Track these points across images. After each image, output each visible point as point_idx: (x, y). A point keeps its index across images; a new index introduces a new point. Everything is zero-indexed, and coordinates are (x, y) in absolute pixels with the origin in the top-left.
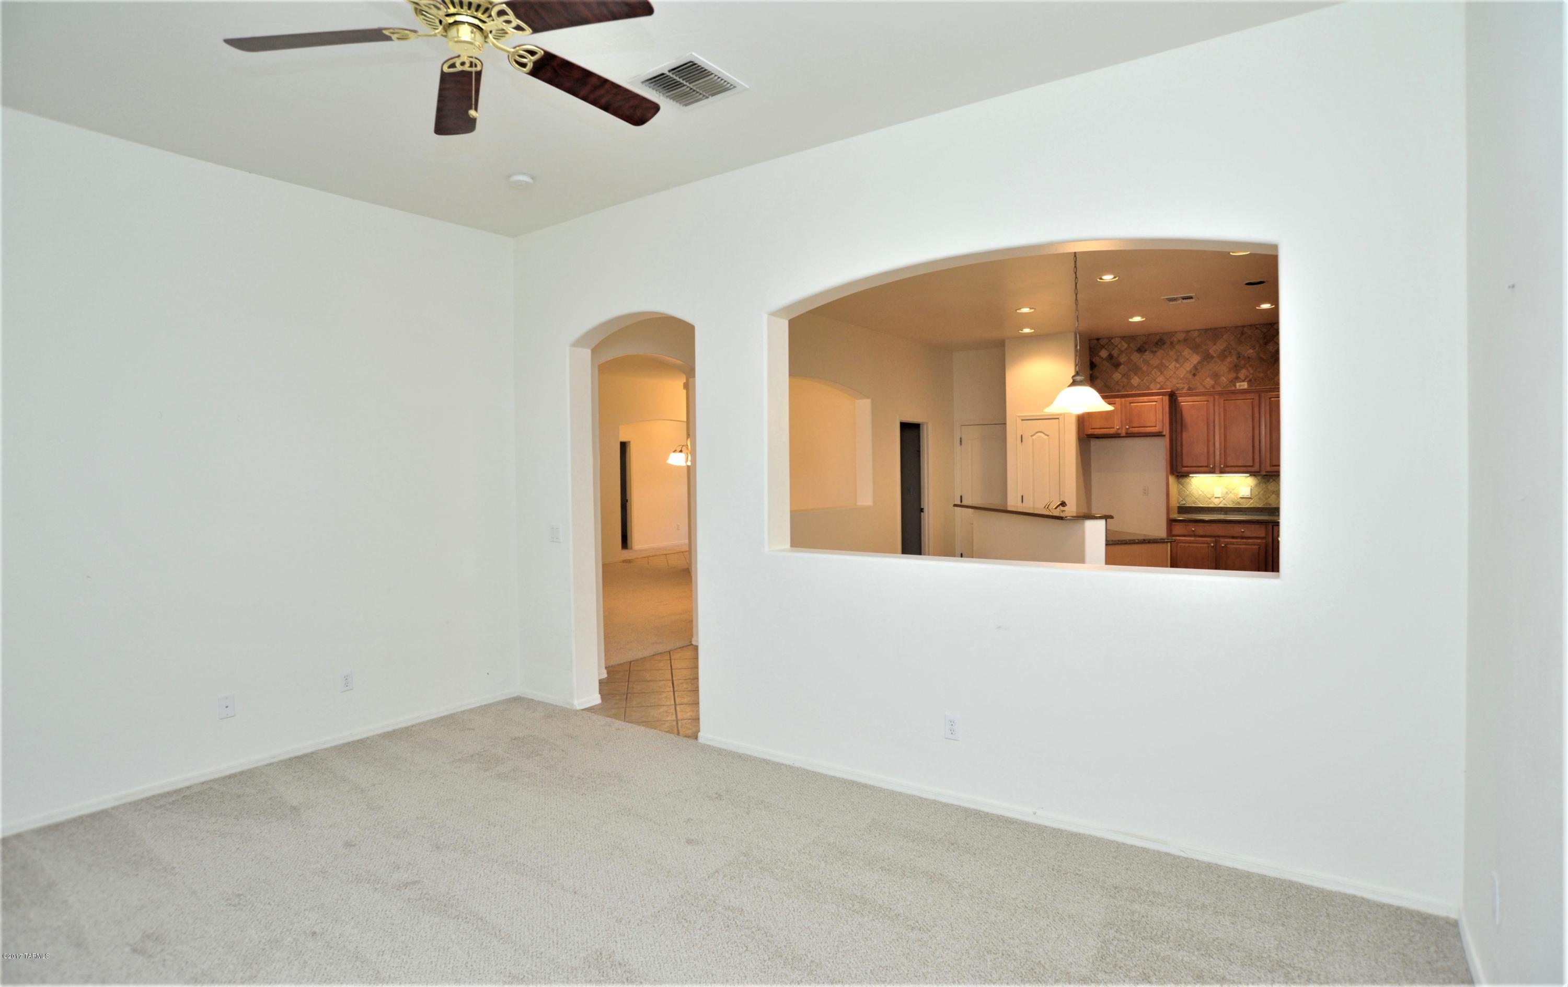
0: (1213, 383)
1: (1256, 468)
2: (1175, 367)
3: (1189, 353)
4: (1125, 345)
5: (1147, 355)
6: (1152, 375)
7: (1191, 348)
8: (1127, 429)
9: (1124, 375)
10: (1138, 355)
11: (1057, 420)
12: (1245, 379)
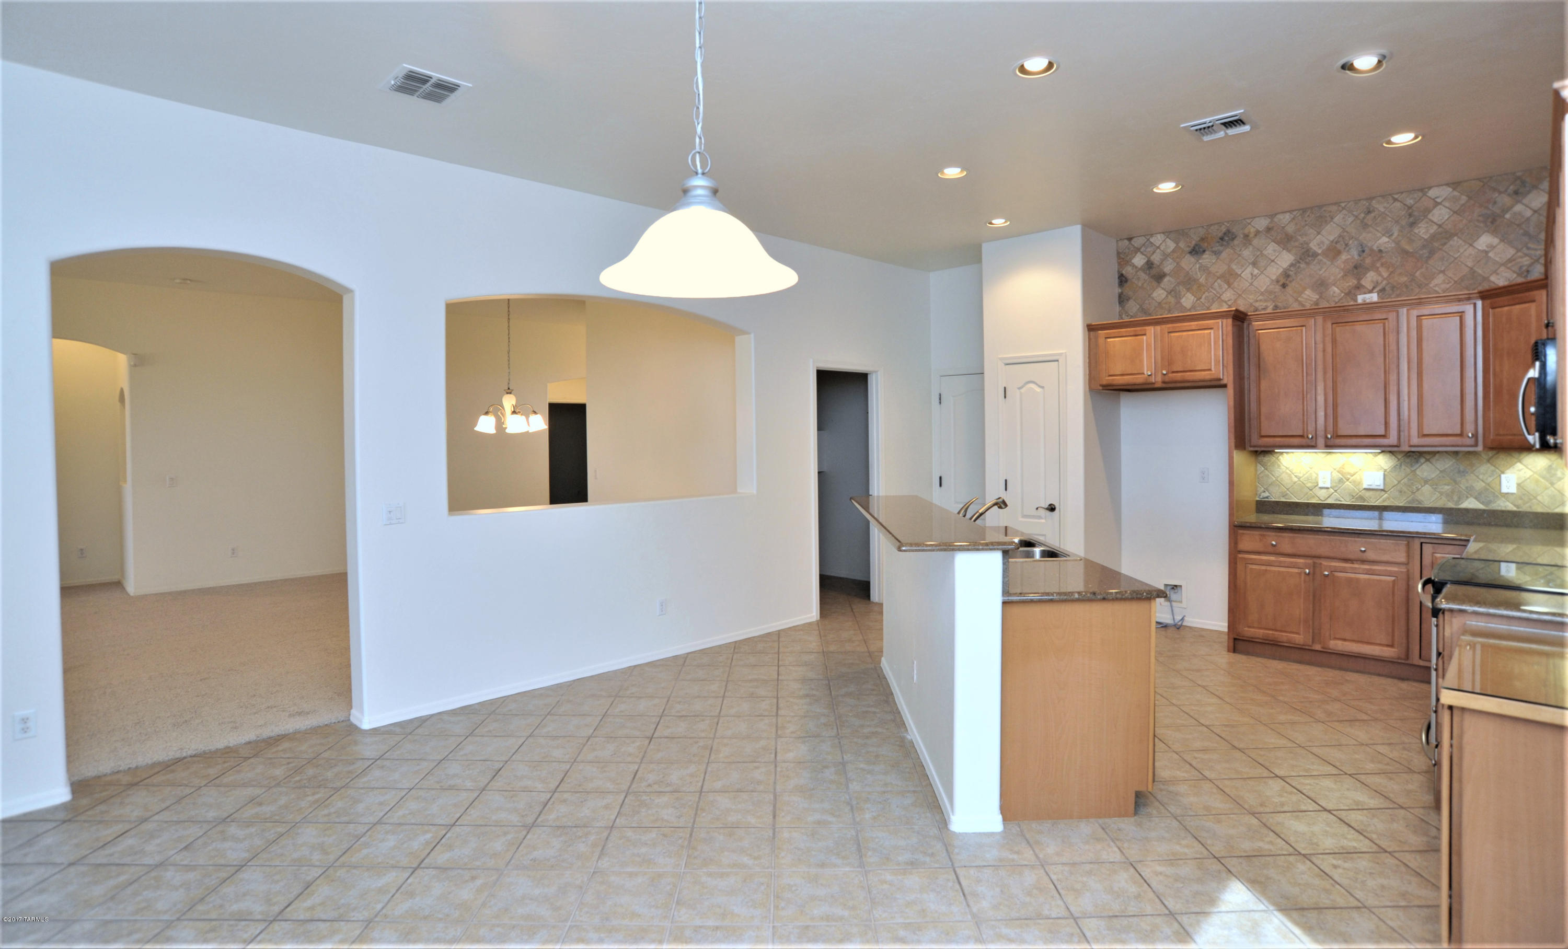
0: (1317, 297)
1: (1392, 439)
2: (1252, 274)
3: (1275, 251)
4: (1171, 245)
5: (1207, 259)
6: (1215, 290)
7: (1278, 243)
8: (1164, 375)
9: (1169, 293)
10: (1193, 259)
11: (1057, 362)
12: (1374, 288)
